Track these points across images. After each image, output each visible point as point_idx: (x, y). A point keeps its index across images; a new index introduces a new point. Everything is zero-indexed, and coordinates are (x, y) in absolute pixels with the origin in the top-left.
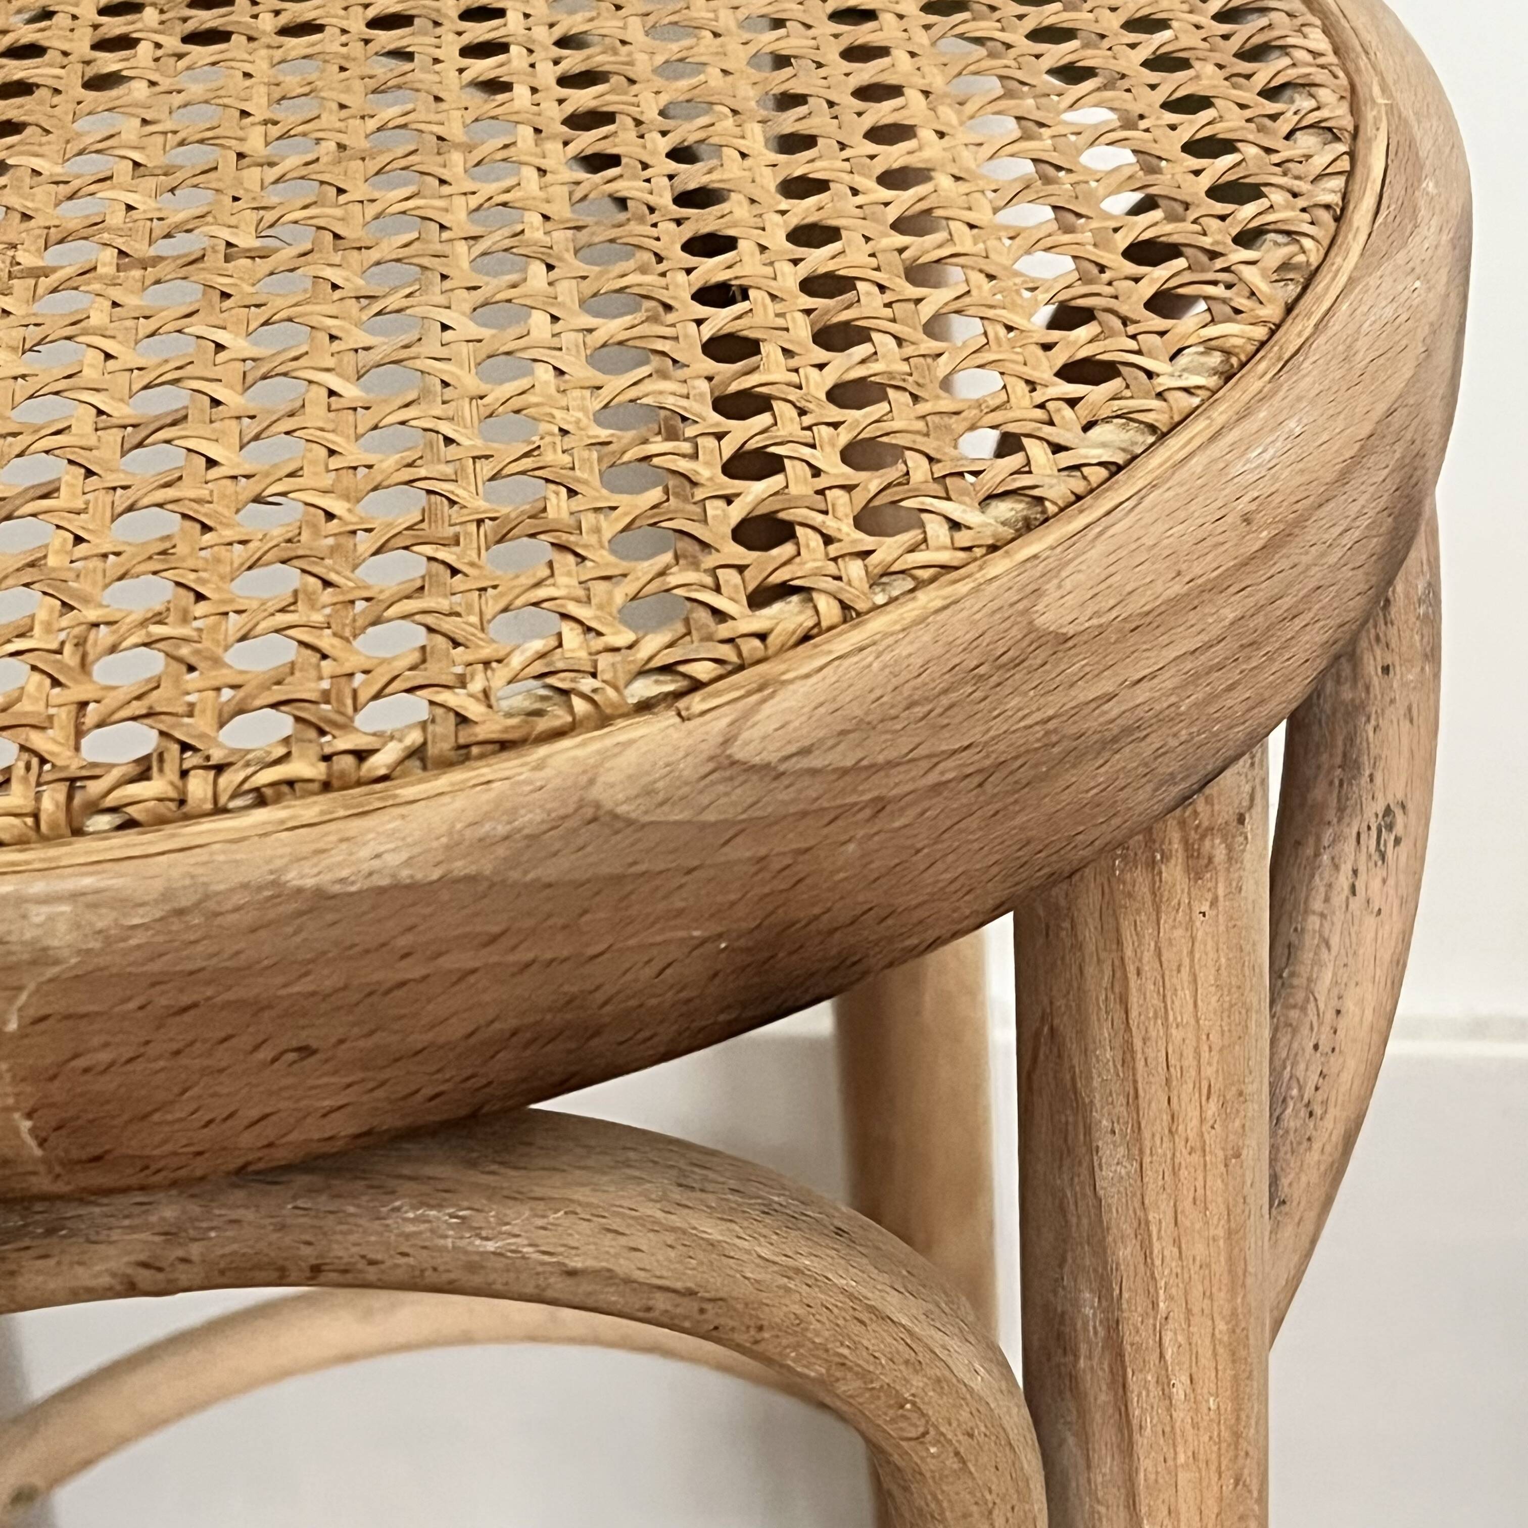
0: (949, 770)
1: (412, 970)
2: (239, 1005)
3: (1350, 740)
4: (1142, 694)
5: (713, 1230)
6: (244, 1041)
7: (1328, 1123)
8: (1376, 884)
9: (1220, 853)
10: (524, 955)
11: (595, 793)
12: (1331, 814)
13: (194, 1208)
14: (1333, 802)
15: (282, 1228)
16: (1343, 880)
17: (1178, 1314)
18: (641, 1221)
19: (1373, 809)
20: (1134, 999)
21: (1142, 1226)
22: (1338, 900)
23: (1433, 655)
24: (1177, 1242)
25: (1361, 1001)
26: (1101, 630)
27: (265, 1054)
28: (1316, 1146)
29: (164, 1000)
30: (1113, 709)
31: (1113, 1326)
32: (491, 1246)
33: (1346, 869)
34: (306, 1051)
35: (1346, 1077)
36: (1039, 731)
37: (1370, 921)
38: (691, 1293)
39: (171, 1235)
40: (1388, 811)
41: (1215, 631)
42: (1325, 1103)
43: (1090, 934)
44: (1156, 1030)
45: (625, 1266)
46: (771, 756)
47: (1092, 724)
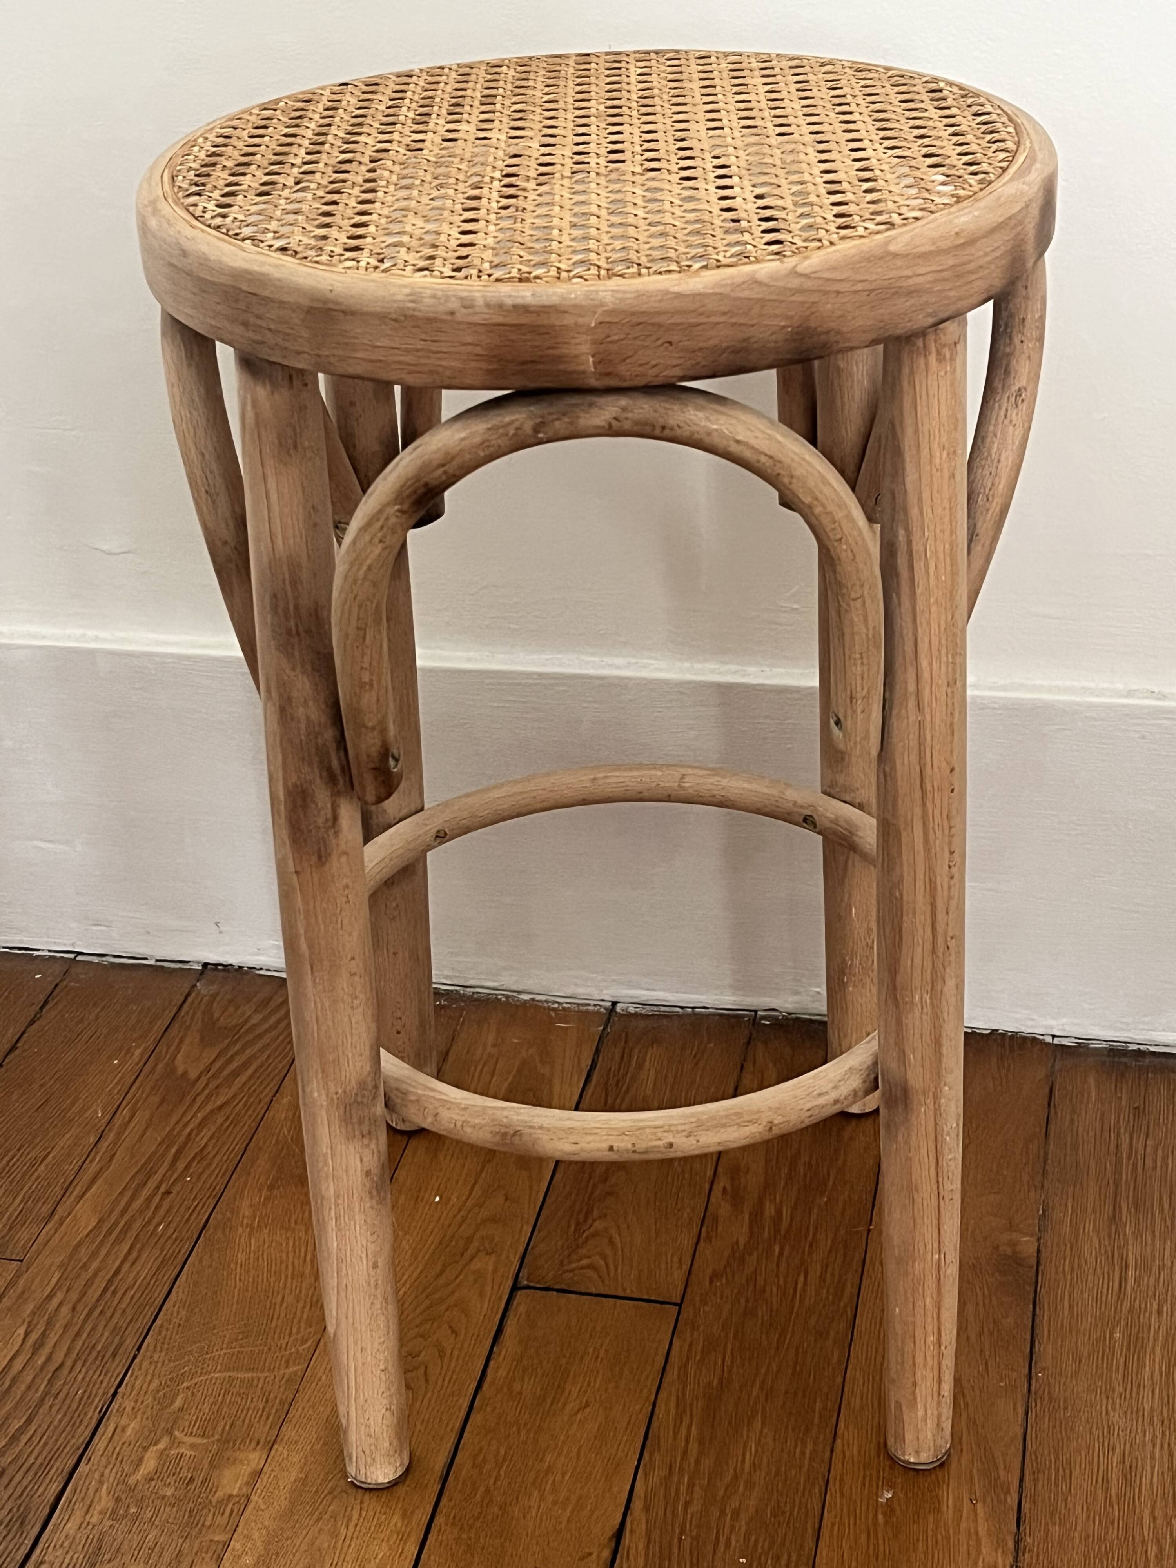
0: (859, 287)
1: (703, 319)
2: (653, 324)
3: (1008, 365)
4: (920, 280)
5: (779, 437)
6: (654, 338)
7: (994, 504)
8: (1014, 415)
9: (948, 356)
10: (734, 320)
11: (757, 276)
12: (1000, 390)
13: (631, 402)
14: (1000, 386)
15: (655, 411)
16: (1002, 413)
17: (931, 538)
18: (759, 430)
19: (1015, 388)
20: (919, 408)
21: (920, 500)
22: (1000, 420)
23: (1041, 339)
24: (932, 507)
25: (1007, 458)
26: (908, 255)
27: (659, 342)
28: (990, 512)
29: (635, 320)
30: (911, 282)
31: (909, 543)
32: (715, 427)
33: (1004, 409)
34: (670, 343)
35: (1001, 486)
36: (887, 282)
37: (1011, 428)
38: (771, 457)
39: (624, 409)
40: (1019, 390)
41: (945, 267)
42: (993, 496)
43: (905, 384)
44: (926, 420)
45: (753, 442)
46: (807, 271)
47: (905, 284)
